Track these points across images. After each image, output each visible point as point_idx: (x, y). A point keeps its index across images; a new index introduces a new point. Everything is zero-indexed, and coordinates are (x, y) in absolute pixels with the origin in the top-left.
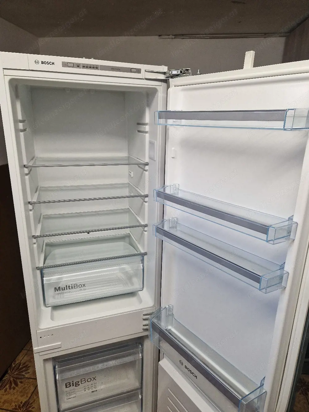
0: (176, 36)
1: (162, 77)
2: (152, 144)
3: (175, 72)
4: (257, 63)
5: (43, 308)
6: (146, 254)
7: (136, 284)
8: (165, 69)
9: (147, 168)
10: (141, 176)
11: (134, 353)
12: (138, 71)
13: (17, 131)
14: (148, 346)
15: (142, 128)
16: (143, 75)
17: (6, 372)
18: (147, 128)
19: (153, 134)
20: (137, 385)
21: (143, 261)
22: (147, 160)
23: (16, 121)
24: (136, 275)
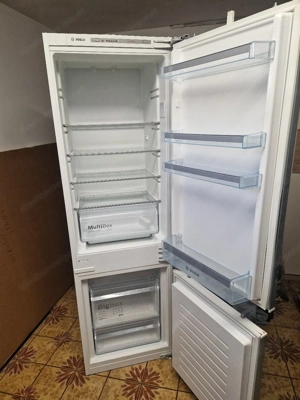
0: (186, 25)
1: (168, 46)
2: (162, 104)
3: (176, 39)
4: (237, 18)
5: (80, 242)
6: (160, 201)
7: (153, 229)
8: (169, 39)
9: (158, 126)
10: (155, 135)
11: (153, 285)
12: (149, 42)
13: (60, 97)
14: (164, 277)
15: (154, 94)
16: (153, 45)
17: (49, 312)
18: (158, 93)
19: (163, 97)
20: (156, 314)
21: (157, 207)
22: (158, 120)
23: (59, 90)
24: (152, 223)
